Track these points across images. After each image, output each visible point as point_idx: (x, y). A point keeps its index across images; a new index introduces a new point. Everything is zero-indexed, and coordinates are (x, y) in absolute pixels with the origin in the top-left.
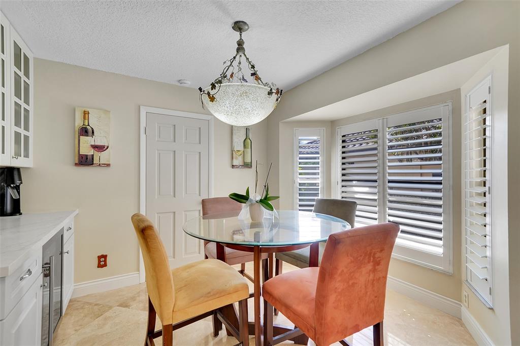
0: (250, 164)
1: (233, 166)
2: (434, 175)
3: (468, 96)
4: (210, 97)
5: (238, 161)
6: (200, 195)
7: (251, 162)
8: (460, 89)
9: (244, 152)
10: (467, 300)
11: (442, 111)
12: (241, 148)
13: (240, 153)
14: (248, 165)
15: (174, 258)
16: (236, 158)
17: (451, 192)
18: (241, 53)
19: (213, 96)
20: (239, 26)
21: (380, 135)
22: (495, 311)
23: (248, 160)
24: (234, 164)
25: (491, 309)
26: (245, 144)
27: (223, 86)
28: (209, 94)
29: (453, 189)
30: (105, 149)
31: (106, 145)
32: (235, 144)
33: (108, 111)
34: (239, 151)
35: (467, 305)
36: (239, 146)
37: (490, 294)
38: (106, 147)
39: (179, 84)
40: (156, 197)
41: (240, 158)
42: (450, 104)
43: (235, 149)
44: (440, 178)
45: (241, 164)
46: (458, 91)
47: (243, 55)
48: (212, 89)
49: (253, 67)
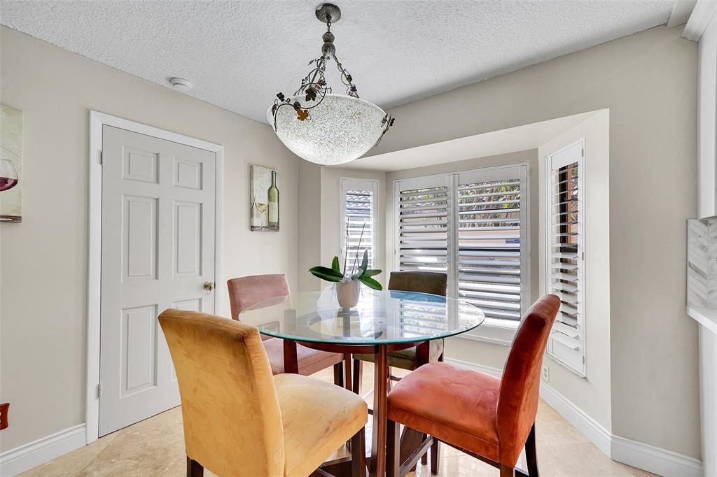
0: (276, 225)
1: (252, 228)
2: (508, 241)
3: (549, 157)
4: (300, 112)
5: (259, 221)
6: (201, 274)
7: (278, 222)
8: (537, 149)
9: (268, 206)
10: (547, 373)
11: (520, 171)
12: (265, 201)
13: (263, 207)
14: (274, 226)
15: (155, 384)
16: (258, 216)
17: (529, 260)
18: (329, 54)
19: (306, 111)
20: (327, 13)
21: (450, 193)
22: (590, 380)
23: (274, 220)
24: (255, 224)
25: (585, 378)
26: (271, 195)
27: (327, 97)
28: (297, 106)
29: (531, 257)
30: (7, 185)
31: (12, 176)
32: (256, 194)
33: (18, 110)
34: (262, 205)
35: (547, 379)
36: (261, 197)
37: (584, 363)
38: (10, 183)
39: (169, 86)
40: (122, 281)
41: (264, 216)
42: (528, 164)
43: (256, 202)
44: (518, 245)
45: (265, 224)
46: (535, 151)
47: (331, 57)
48: (308, 99)
49: (349, 78)
